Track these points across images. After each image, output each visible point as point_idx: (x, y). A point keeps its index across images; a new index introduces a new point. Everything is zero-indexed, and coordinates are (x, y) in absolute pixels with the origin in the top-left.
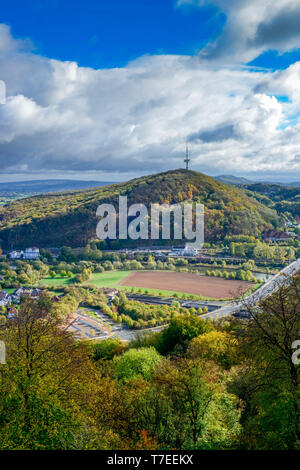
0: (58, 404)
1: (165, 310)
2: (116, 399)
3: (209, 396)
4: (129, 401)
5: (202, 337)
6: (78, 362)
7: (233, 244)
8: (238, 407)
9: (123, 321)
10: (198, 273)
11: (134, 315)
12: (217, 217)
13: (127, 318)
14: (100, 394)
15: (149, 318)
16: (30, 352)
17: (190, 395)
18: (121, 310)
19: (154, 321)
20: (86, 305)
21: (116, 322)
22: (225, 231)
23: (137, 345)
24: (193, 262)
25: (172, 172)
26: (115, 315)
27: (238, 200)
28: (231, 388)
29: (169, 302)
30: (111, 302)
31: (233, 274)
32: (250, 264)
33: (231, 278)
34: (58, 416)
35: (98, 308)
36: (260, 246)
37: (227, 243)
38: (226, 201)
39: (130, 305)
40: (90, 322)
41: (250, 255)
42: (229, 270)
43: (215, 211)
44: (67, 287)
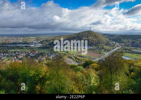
0: (63, 76)
1: (85, 59)
2: (74, 76)
3: (93, 76)
4: (77, 76)
5: (92, 64)
6: (67, 68)
7: (99, 46)
8: (99, 79)
9: (76, 61)
10: (92, 52)
11: (78, 60)
12: (96, 40)
13: (77, 60)
14: (71, 74)
15: (82, 60)
16: (58, 66)
17: (89, 76)
18: (76, 58)
19: (82, 61)
20: (69, 57)
21: (75, 61)
22: (98, 43)
23: (79, 65)
24: (90, 49)
25: (87, 31)
26: (75, 59)
27: (101, 37)
28: (97, 75)
29: (85, 57)
30: (74, 57)
31: (99, 52)
32: (103, 50)
33: (98, 53)
34: (63, 78)
35: (71, 58)
36: (105, 47)
37: (98, 46)
38: (98, 37)
39: (78, 58)
40: (70, 60)
41: (103, 48)
42: (98, 51)
43: (96, 39)
44: (65, 54)
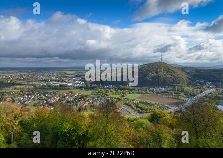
0: (115, 134)
1: (152, 107)
2: (133, 135)
3: (165, 138)
4: (138, 136)
5: (164, 118)
6: (122, 122)
7: (177, 87)
8: (176, 142)
9: (138, 110)
10: (164, 96)
11: (141, 108)
12: (171, 77)
13: (139, 109)
14: (128, 133)
15: (147, 110)
16: (106, 117)
17: (159, 137)
18: (137, 106)
19: (148, 111)
20: (126, 104)
21: (136, 110)
22: (174, 82)
23: (142, 118)
24: (161, 92)
26: (135, 108)
27: (179, 72)
28: (173, 136)
29: (153, 105)
30: (134, 104)
31: (176, 97)
32: (183, 94)
33: (175, 99)
34: (114, 138)
35: (130, 105)
36: (186, 88)
37: (175, 87)
38: (174, 72)
39: (140, 105)
40: (127, 109)
41: (183, 91)
42: (175, 96)
44: (120, 98)
